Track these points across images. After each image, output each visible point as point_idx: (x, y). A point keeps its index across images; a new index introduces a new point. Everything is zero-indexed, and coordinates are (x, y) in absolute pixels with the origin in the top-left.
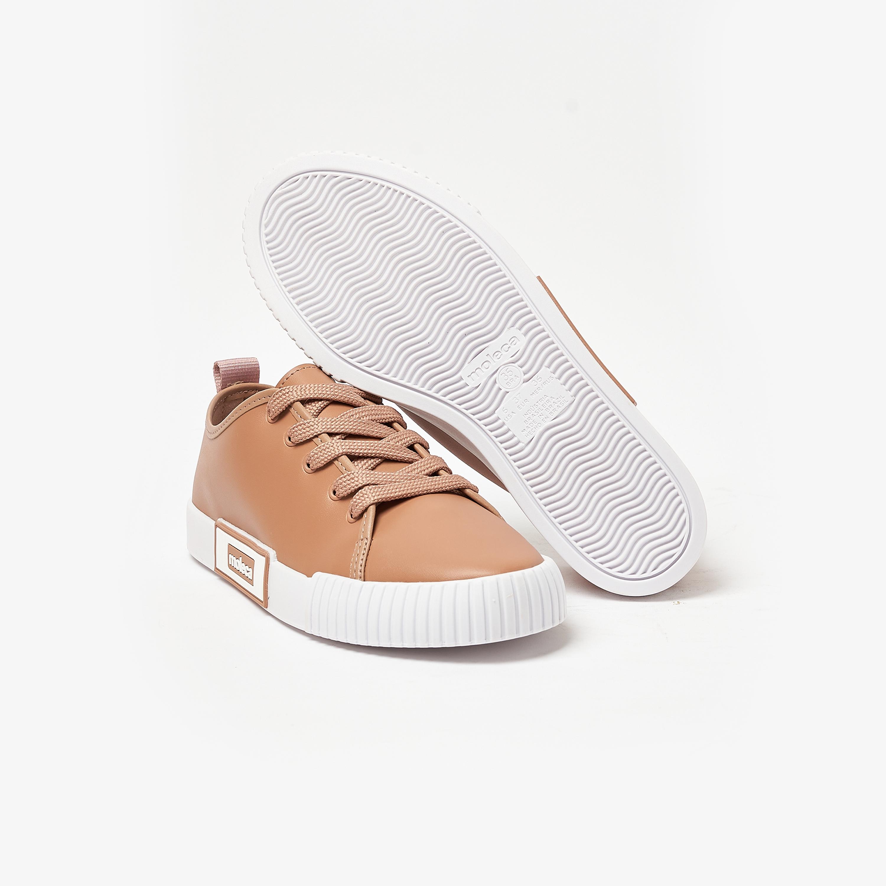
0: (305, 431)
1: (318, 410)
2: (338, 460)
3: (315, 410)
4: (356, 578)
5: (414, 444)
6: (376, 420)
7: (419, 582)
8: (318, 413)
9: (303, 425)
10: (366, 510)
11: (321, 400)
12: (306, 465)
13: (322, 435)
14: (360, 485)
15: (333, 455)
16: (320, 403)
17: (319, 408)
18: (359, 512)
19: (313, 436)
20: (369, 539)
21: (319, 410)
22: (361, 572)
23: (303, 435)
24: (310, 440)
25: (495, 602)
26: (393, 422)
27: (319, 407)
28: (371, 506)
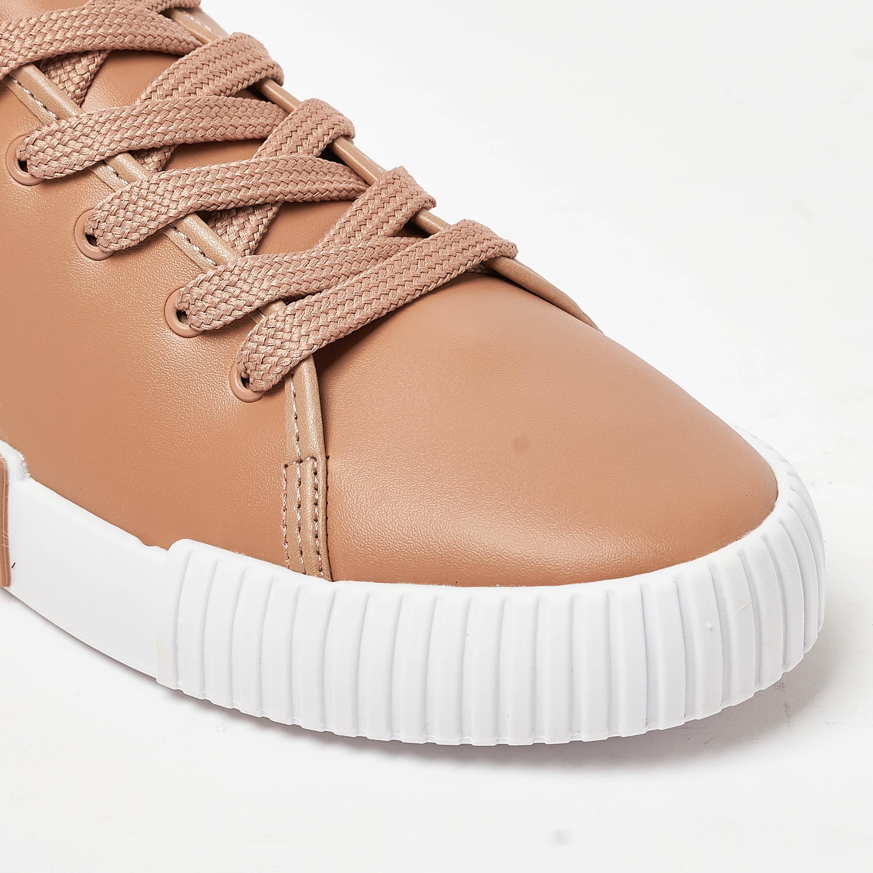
0: (68, 150)
1: (84, 82)
2: (176, 228)
3: (78, 84)
4: (308, 572)
5: (334, 141)
6: (229, 89)
7: (495, 586)
8: (86, 90)
9: (59, 134)
10: (290, 374)
11: (85, 53)
12: (85, 237)
13: (116, 158)
14: (257, 303)
15: (162, 218)
16: (85, 61)
17: (85, 76)
18: (273, 378)
19: (94, 163)
20: (321, 459)
21: (86, 82)
22: (318, 553)
23: (64, 160)
24: (87, 172)
25: (711, 629)
26: (262, 82)
27: (86, 73)
28: (304, 365)
